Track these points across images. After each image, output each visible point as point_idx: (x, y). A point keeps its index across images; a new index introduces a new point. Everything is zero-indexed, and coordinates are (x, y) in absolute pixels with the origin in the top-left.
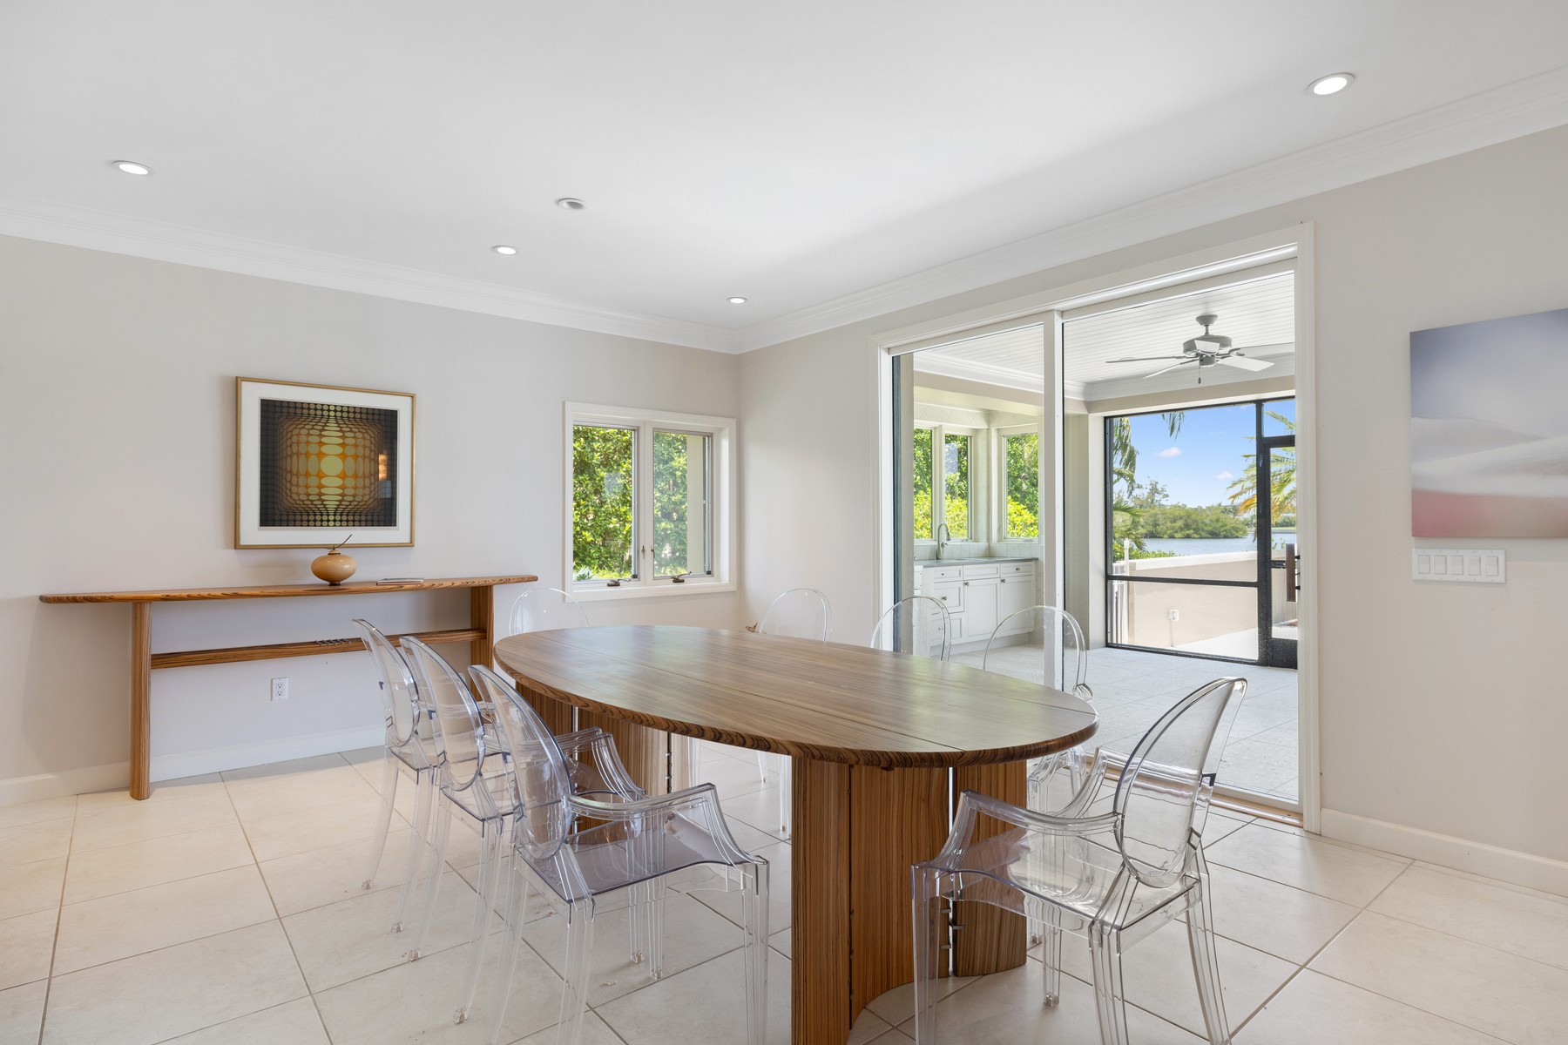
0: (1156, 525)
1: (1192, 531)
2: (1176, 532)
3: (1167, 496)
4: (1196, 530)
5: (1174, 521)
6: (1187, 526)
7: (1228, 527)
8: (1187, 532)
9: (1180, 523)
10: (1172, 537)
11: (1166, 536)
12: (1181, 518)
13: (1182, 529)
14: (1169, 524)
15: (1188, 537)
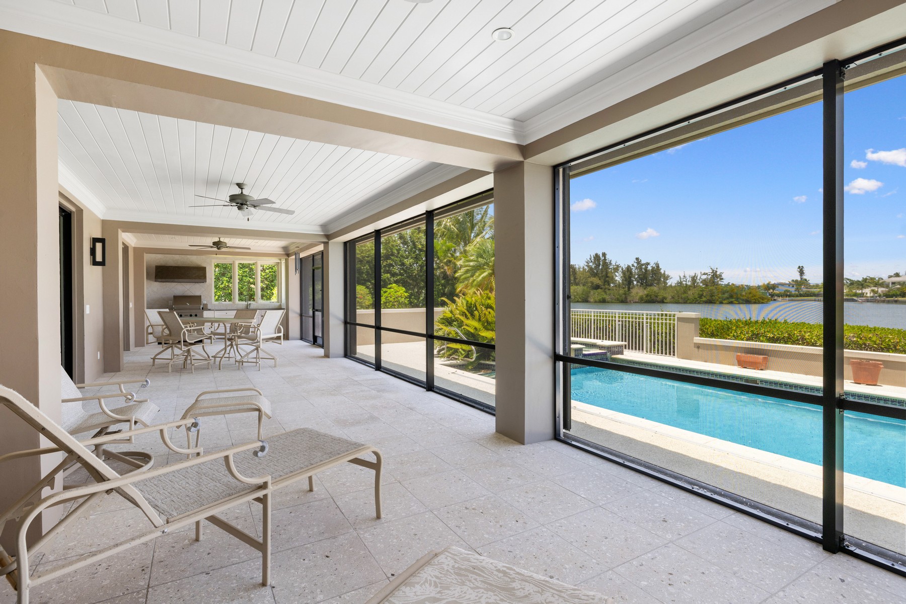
0: (712, 296)
1: (734, 299)
2: (724, 300)
3: (723, 279)
4: (737, 299)
5: (724, 294)
6: (731, 297)
7: (757, 297)
8: (731, 300)
9: (726, 295)
10: (721, 303)
11: (718, 302)
12: (728, 292)
13: (727, 298)
14: (720, 295)
15: (731, 303)
